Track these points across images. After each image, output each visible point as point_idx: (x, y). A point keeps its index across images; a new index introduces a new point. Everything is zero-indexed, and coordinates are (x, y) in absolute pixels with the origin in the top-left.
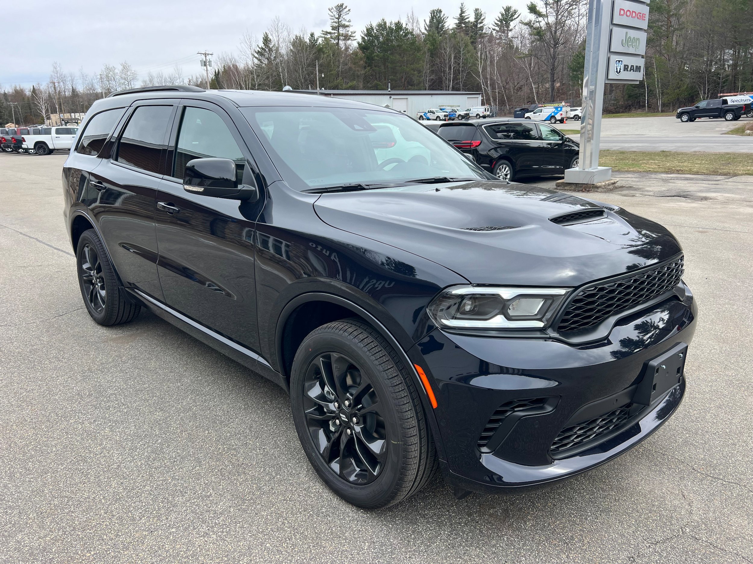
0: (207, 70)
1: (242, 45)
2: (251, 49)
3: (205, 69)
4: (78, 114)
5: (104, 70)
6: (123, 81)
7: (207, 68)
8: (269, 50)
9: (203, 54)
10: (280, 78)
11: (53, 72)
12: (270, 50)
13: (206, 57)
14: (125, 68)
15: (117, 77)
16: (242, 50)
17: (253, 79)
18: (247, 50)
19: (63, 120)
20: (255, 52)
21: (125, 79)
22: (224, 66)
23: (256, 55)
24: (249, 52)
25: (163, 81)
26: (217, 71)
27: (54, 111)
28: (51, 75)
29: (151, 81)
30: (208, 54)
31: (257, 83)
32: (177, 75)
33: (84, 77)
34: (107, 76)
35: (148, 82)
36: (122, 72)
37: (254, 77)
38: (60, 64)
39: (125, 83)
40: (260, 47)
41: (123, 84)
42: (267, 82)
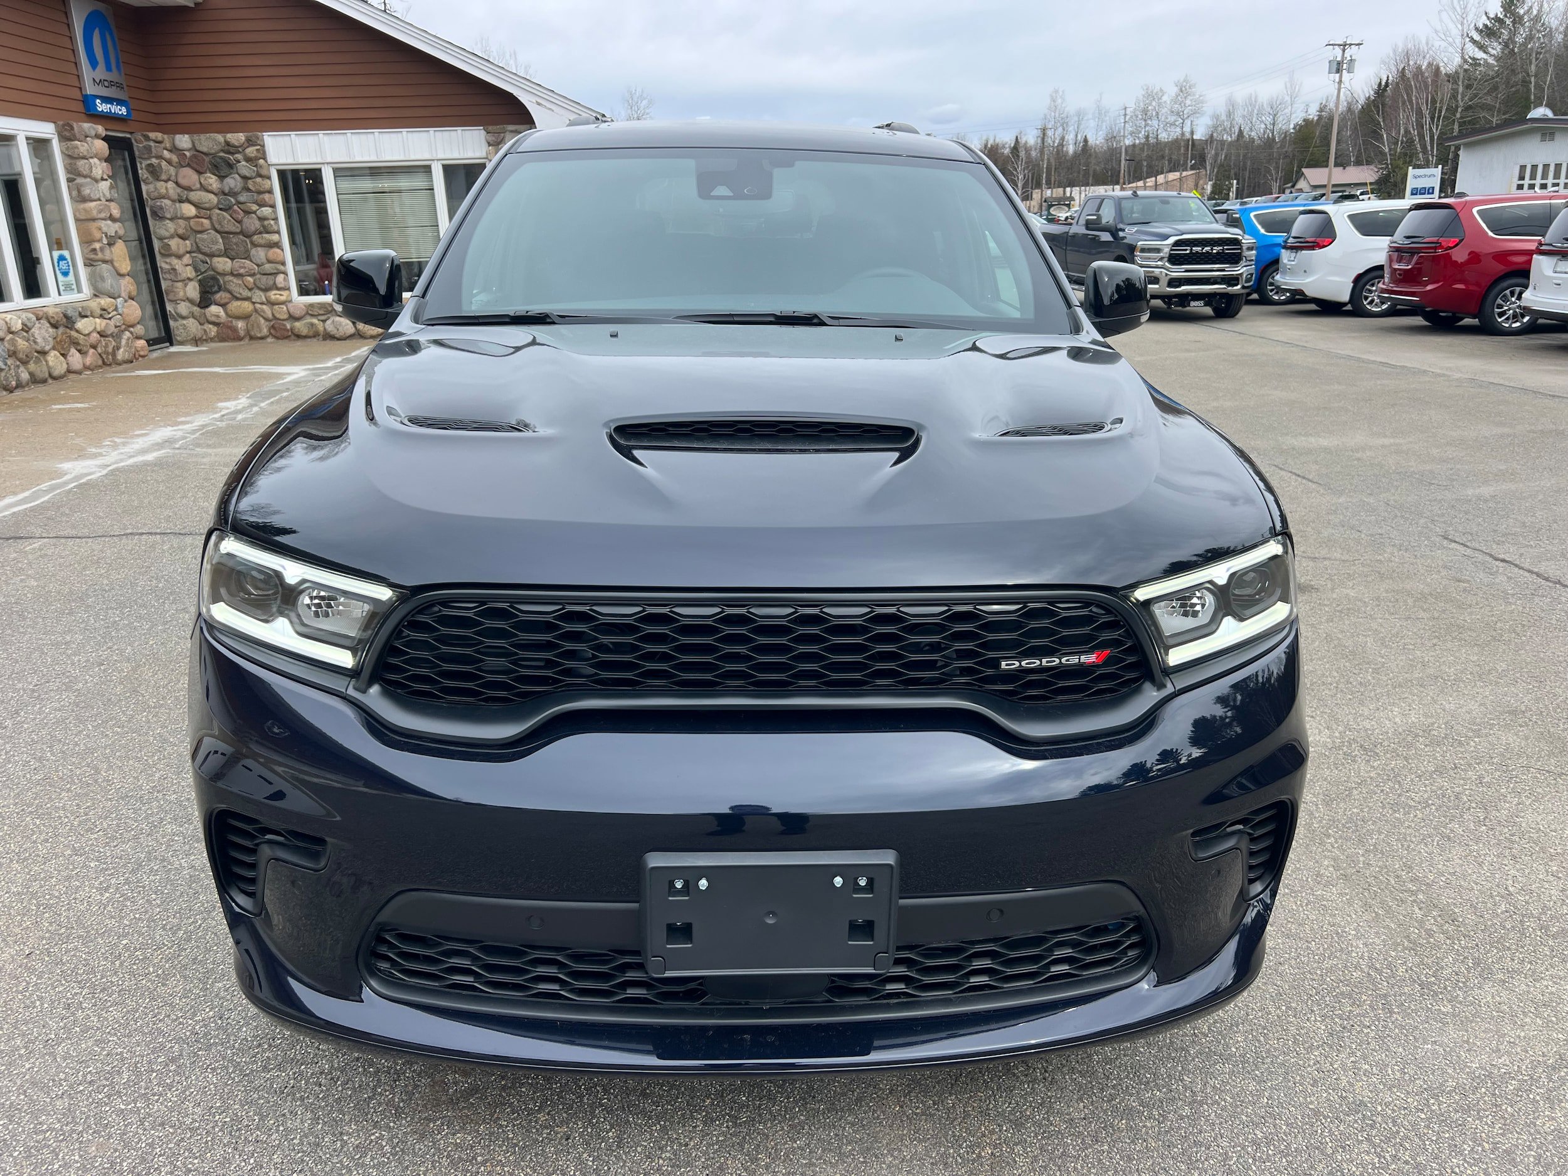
0: (1340, 81)
1: (1444, 15)
2: (1462, 24)
3: (1337, 80)
4: (1078, 188)
5: (1141, 97)
6: (1172, 119)
7: (1341, 77)
8: (1514, 22)
9: (1339, 45)
10: (1529, 90)
11: (1049, 108)
12: (1518, 20)
13: (1344, 51)
14: (1184, 90)
15: (1164, 111)
16: (1439, 28)
17: (1454, 96)
18: (1451, 26)
19: (1045, 201)
20: (1477, 29)
21: (1178, 114)
22: (1404, 68)
23: (1477, 37)
24: (1455, 31)
25: (1256, 111)
26: (1383, 83)
27: (1038, 185)
28: (1045, 115)
29: (1229, 114)
30: (1351, 45)
31: (1461, 104)
32: (1287, 98)
33: (1101, 113)
34: (1145, 111)
35: (1224, 117)
36: (1175, 101)
37: (1457, 89)
38: (1063, 92)
39: (1177, 123)
40: (1492, 16)
41: (1171, 125)
42: (1489, 100)
